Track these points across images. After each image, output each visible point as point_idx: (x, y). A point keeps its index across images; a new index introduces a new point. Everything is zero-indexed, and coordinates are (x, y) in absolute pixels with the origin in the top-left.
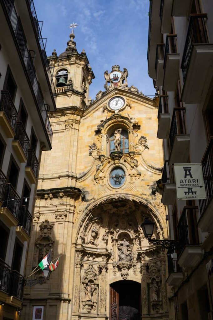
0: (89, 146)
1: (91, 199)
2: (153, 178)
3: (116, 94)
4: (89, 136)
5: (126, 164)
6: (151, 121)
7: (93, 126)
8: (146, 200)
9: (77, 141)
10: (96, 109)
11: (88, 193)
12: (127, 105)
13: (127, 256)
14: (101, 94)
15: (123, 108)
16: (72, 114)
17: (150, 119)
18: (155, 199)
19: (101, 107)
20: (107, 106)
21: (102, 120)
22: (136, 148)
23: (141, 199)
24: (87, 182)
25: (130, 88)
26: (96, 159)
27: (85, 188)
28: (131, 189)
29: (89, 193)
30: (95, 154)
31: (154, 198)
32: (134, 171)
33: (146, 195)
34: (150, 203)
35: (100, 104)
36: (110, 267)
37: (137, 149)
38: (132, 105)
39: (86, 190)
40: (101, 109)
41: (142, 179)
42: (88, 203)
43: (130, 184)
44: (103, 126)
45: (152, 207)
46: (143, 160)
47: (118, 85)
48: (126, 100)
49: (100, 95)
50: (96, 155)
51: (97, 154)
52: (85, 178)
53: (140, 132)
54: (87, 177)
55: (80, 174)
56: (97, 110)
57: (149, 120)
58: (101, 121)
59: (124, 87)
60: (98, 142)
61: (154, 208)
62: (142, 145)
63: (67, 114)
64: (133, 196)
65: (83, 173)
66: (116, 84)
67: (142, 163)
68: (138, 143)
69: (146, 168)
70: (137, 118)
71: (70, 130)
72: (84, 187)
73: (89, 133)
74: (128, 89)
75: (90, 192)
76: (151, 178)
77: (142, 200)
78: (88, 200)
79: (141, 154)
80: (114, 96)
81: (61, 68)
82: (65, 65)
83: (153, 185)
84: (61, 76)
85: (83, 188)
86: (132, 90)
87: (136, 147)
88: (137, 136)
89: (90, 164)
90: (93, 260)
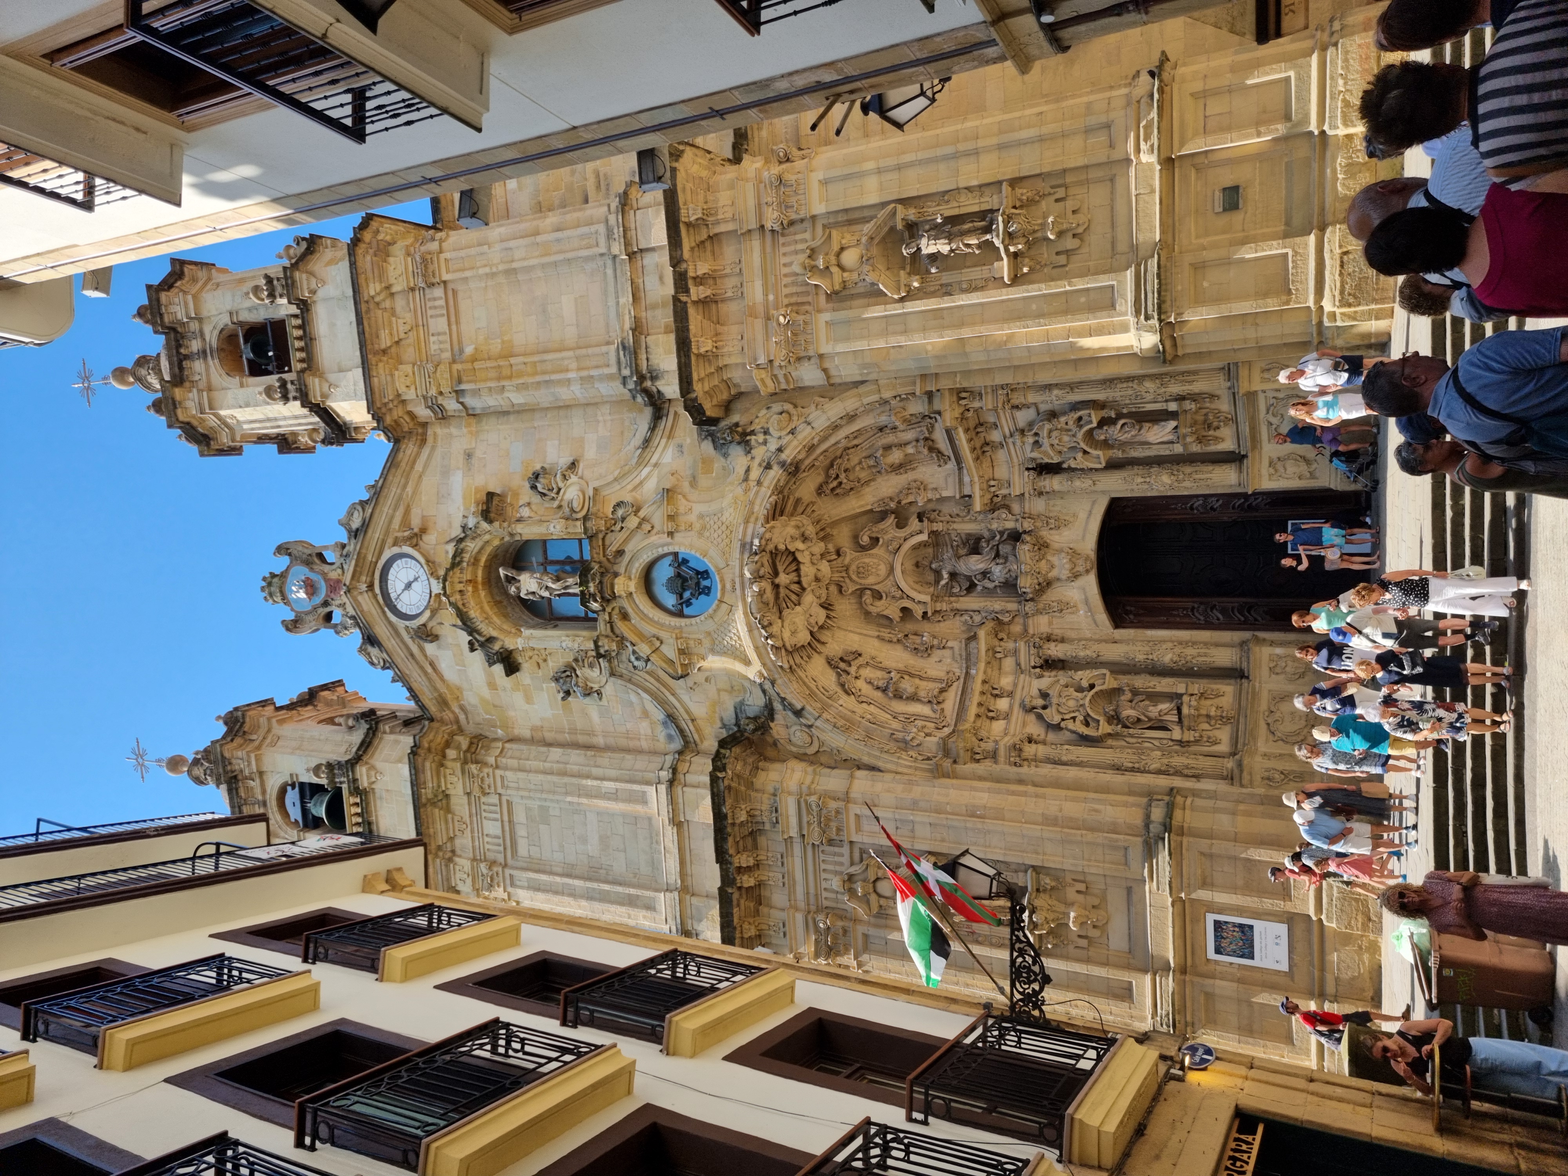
0: (563, 699)
1: (764, 692)
2: (688, 441)
3: (371, 587)
4: (529, 699)
5: (629, 548)
6: (478, 453)
7: (492, 685)
8: (768, 467)
9: (544, 749)
10: (429, 670)
11: (739, 709)
12: (415, 546)
13: (997, 555)
14: (370, 649)
15: (423, 561)
16: (442, 765)
17: (469, 455)
18: (766, 432)
19: (422, 650)
20: (415, 623)
21: (466, 647)
22: (573, 511)
23: (763, 489)
24: (699, 710)
25: (349, 531)
26: (612, 674)
27: (722, 719)
28: (724, 528)
29: (742, 703)
30: (594, 675)
31: (761, 438)
32: (658, 518)
33: (748, 470)
34: (780, 450)
35: (412, 655)
36: (1041, 624)
37: (575, 505)
38: (416, 523)
39: (729, 715)
40: (430, 648)
41: (686, 484)
42: (777, 706)
43: (707, 534)
44: (491, 640)
45: (795, 443)
46: (616, 480)
47: (338, 581)
48: (396, 550)
49: (374, 651)
50: (597, 670)
51: (591, 666)
52: (686, 717)
53: (516, 495)
54: (682, 710)
55: (670, 738)
56: (432, 664)
57: (474, 461)
58: (472, 649)
59: (347, 556)
60: (550, 664)
61: (800, 437)
62: (561, 485)
63: (439, 786)
64: (752, 519)
65: (664, 724)
66: (334, 586)
67: (630, 487)
68: (556, 504)
69: (646, 471)
70: (467, 509)
71: (502, 777)
72: (719, 724)
73: (518, 699)
74: (353, 541)
75: (738, 699)
76: (685, 449)
77: (766, 484)
78: (766, 706)
79: (596, 490)
80: (380, 598)
81: (275, 809)
82: (264, 792)
83: (714, 441)
84: (305, 811)
85: (724, 726)
86: (356, 523)
87: (567, 510)
88: (529, 504)
89: (633, 697)
90: (1011, 694)
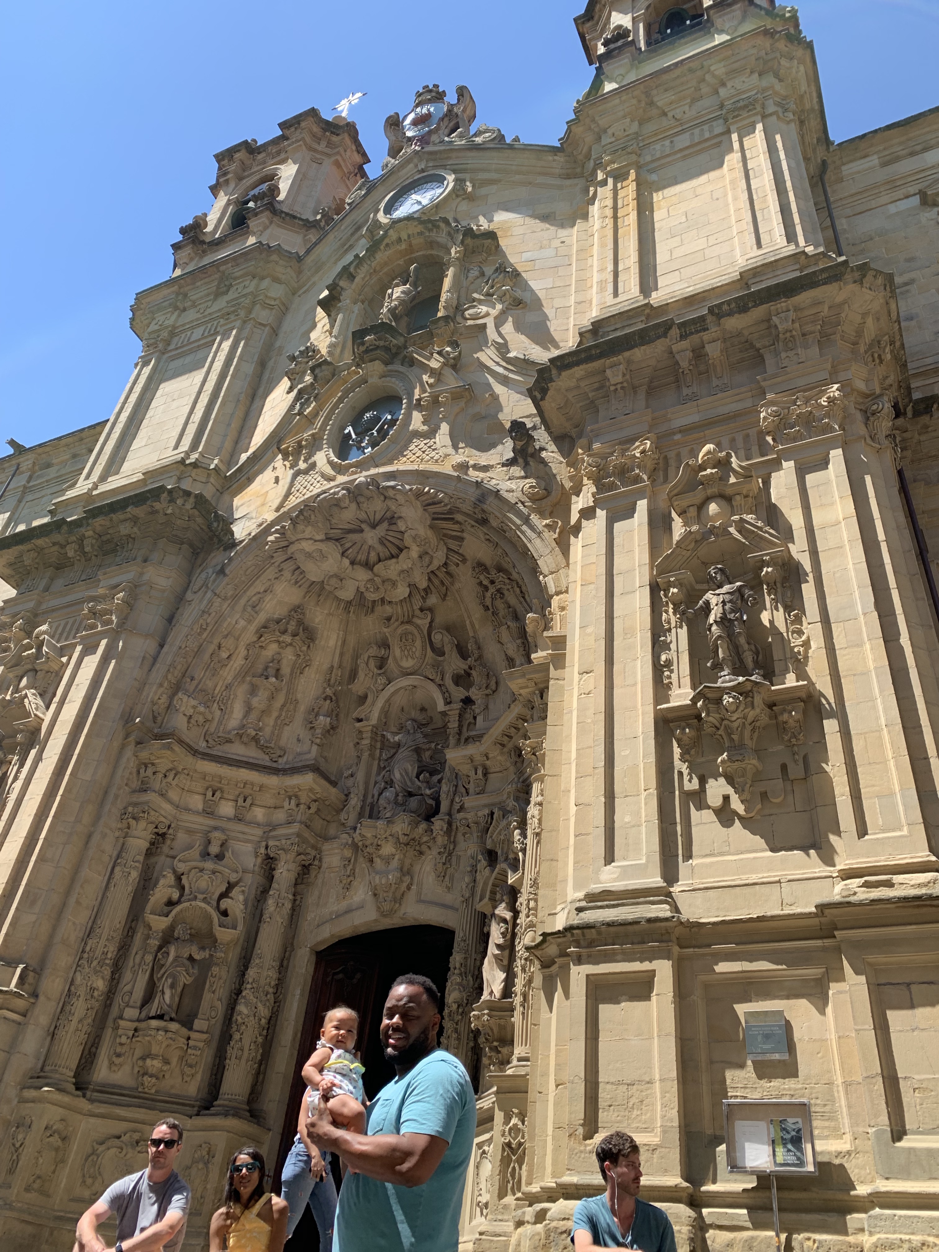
0: (291, 358)
1: (249, 533)
3: (421, 171)
5: (414, 370)
11: (246, 517)
12: (454, 194)
13: (407, 794)
15: (436, 201)
18: (524, 478)
20: (381, 216)
22: (465, 311)
23: (454, 485)
24: (256, 482)
25: (474, 136)
26: (302, 390)
28: (419, 454)
29: (249, 518)
31: (520, 474)
34: (498, 495)
36: (330, 859)
38: (479, 191)
42: (236, 550)
43: (415, 438)
44: (352, 277)
45: (504, 509)
46: (492, 343)
47: (428, 143)
48: (452, 178)
49: (362, 193)
52: (252, 471)
54: (258, 465)
56: (350, 247)
59: (451, 142)
62: (496, 295)
63: (235, 279)
64: (422, 478)
66: (421, 141)
68: (478, 295)
69: (501, 370)
71: (234, 327)
72: (239, 504)
74: (465, 141)
75: (253, 515)
77: (460, 486)
78: (238, 539)
79: (483, 326)
80: (409, 182)
82: (273, 164)
85: (237, 509)
86: (480, 138)
87: (466, 306)
88: (482, 274)
89: (278, 417)
90: (238, 819)
